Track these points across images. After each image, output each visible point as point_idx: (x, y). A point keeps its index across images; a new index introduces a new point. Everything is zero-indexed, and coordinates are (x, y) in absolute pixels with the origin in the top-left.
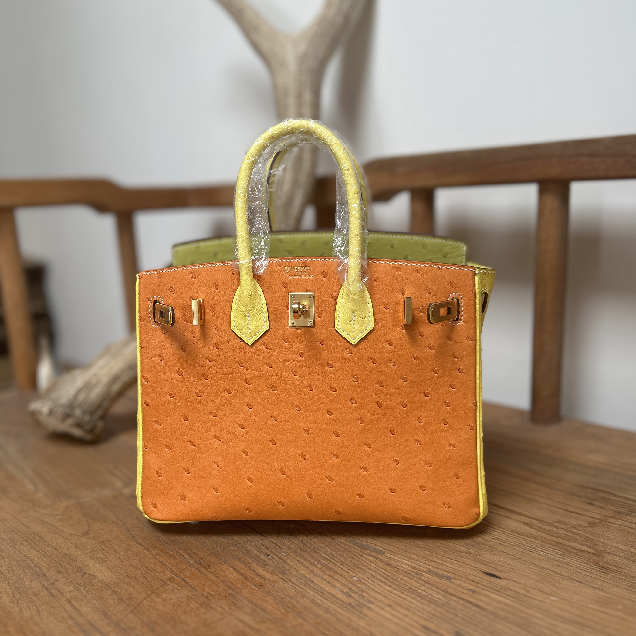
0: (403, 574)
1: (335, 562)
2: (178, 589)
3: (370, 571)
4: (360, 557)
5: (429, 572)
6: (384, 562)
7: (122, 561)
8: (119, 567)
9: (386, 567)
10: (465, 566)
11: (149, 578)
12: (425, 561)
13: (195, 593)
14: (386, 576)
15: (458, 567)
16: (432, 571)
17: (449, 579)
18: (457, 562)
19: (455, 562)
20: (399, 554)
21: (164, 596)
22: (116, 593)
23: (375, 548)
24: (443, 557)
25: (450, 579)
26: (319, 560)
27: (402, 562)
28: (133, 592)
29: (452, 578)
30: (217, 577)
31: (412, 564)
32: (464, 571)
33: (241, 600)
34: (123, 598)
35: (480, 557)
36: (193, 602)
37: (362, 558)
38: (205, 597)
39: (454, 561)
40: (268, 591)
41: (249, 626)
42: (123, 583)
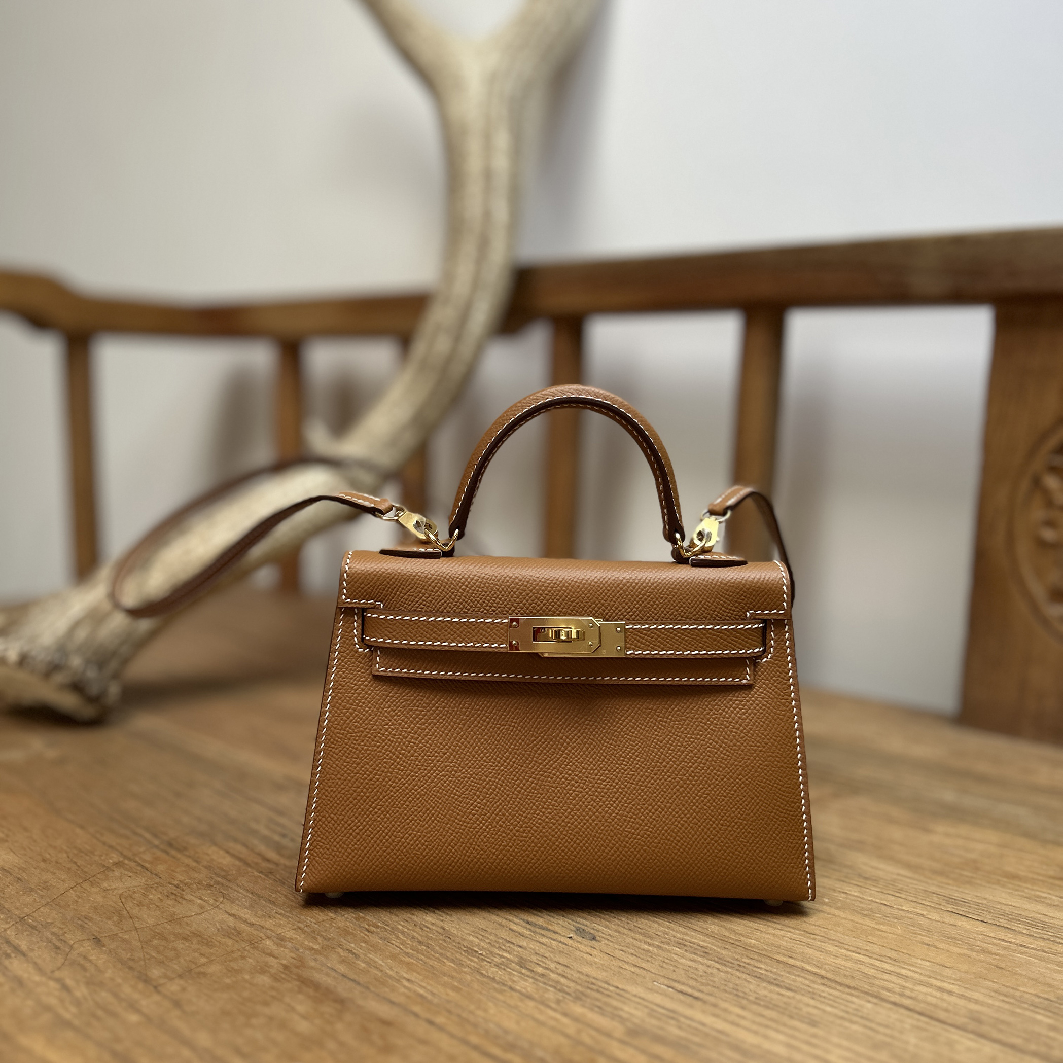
2: (130, 877)
7: (35, 841)
8: (30, 849)
11: (80, 862)
13: (158, 880)
21: (105, 885)
22: (21, 881)
28: (50, 880)
30: (197, 862)
33: (235, 890)
34: (33, 887)
36: (154, 892)
38: (175, 886)
40: (281, 879)
41: (246, 921)
42: (35, 868)
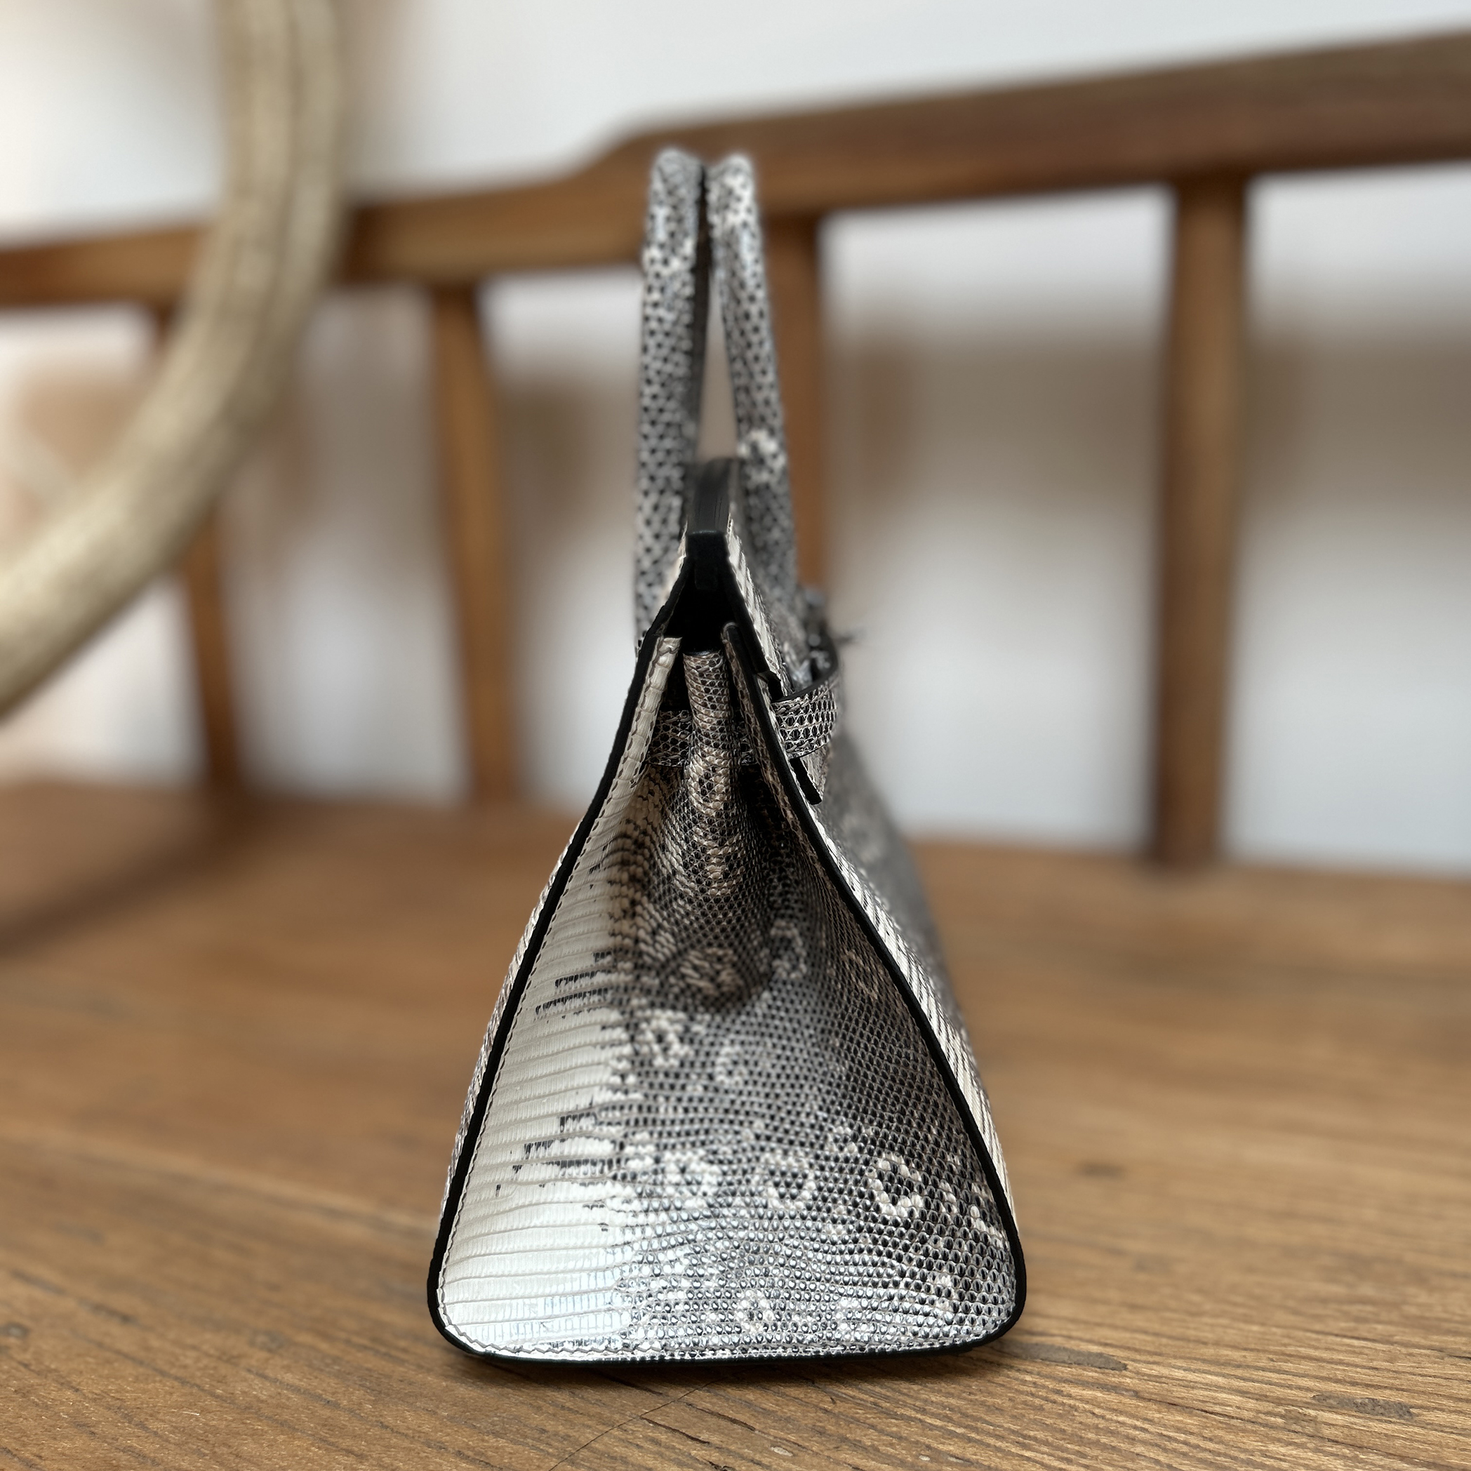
0: (1255, 1432)
1: (992, 1441)
3: (1139, 1449)
4: (1060, 1399)
5: (1323, 1400)
6: (1155, 1401)
9: (1177, 1417)
10: (1404, 1350)
12: (1272, 1360)
14: (1209, 1456)
15: (1391, 1361)
16: (1329, 1397)
17: (1404, 1412)
18: (1369, 1344)
19: (1363, 1343)
20: (1168, 1356)
23: (1076, 1348)
24: (1309, 1334)
25: (1409, 1412)
26: (929, 1447)
27: (1207, 1384)
29: (1412, 1407)
31: (1242, 1383)
32: (1418, 1371)
35: (1412, 1310)
37: (1072, 1402)
39: (1356, 1342)
